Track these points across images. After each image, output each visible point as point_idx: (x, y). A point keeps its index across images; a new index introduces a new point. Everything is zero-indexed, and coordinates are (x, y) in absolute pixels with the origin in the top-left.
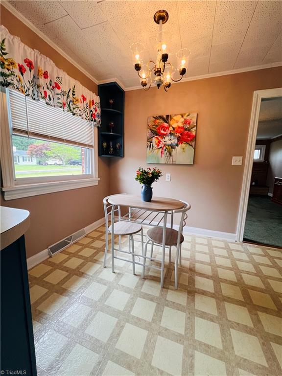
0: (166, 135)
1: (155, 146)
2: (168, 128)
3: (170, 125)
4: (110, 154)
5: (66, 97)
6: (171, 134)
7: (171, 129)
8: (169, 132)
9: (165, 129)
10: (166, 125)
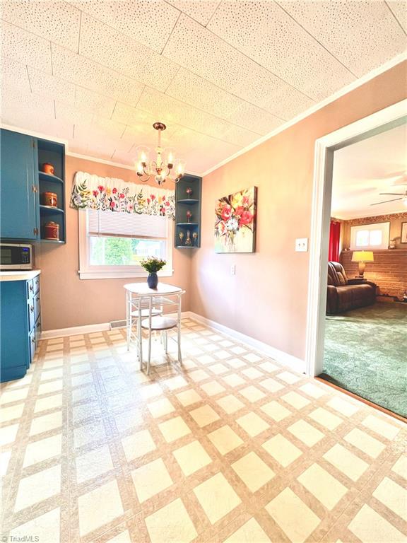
0: (228, 218)
1: (220, 232)
2: (230, 210)
3: (231, 207)
4: (187, 245)
5: (132, 201)
6: (233, 217)
7: (233, 210)
8: (231, 215)
9: (227, 211)
10: (228, 206)
